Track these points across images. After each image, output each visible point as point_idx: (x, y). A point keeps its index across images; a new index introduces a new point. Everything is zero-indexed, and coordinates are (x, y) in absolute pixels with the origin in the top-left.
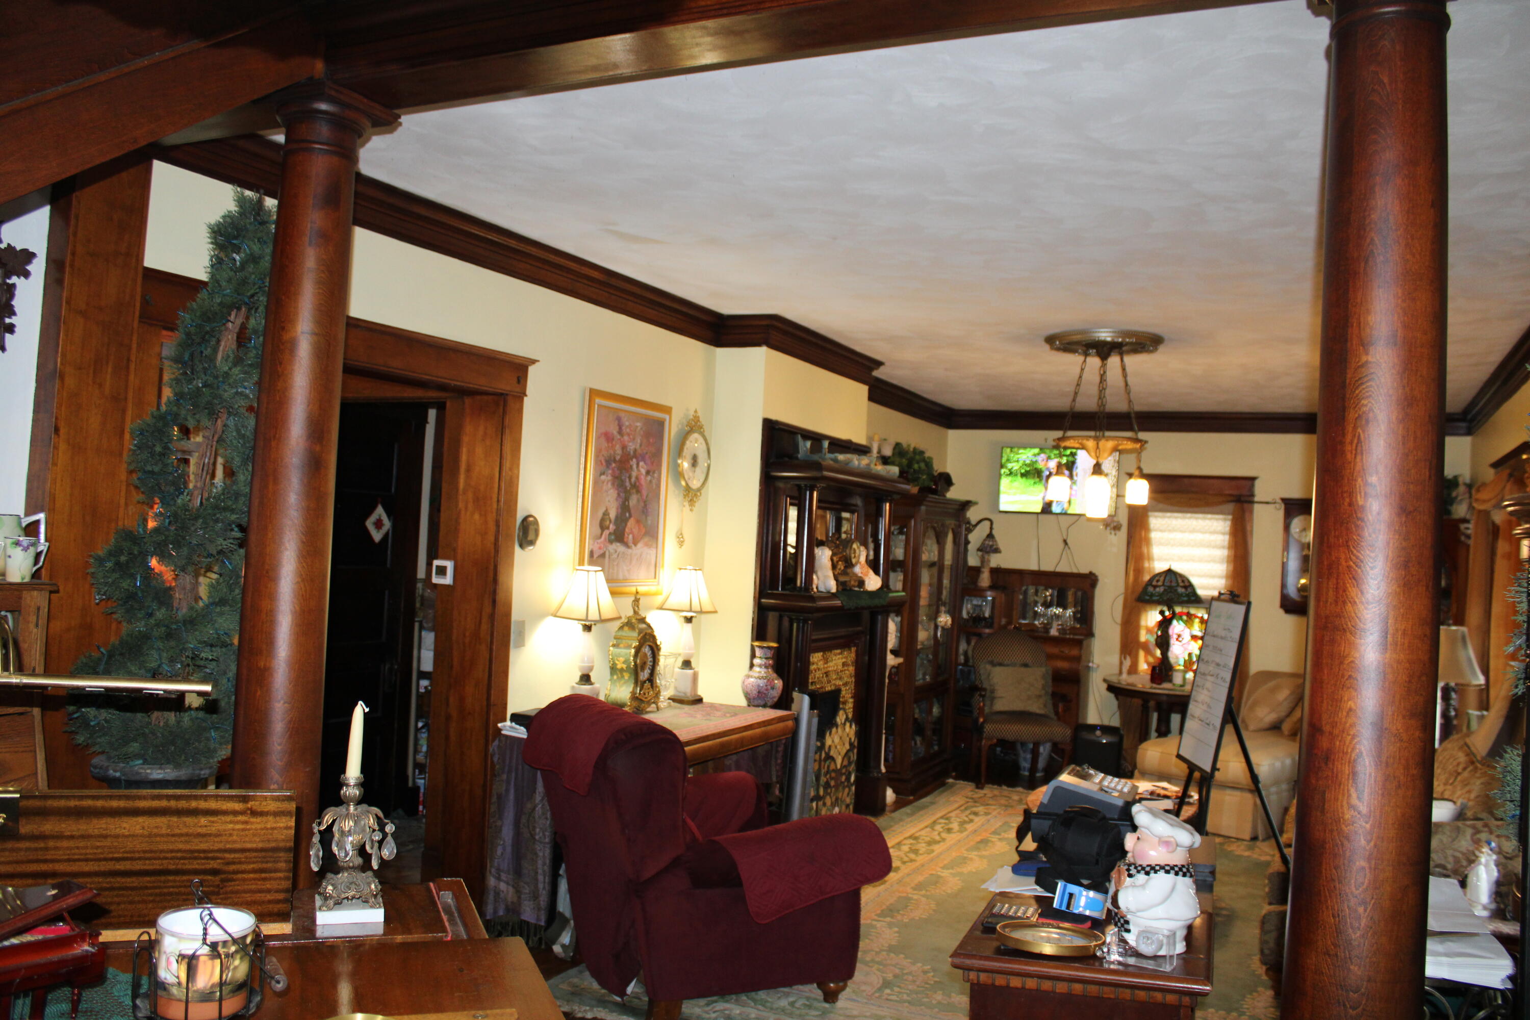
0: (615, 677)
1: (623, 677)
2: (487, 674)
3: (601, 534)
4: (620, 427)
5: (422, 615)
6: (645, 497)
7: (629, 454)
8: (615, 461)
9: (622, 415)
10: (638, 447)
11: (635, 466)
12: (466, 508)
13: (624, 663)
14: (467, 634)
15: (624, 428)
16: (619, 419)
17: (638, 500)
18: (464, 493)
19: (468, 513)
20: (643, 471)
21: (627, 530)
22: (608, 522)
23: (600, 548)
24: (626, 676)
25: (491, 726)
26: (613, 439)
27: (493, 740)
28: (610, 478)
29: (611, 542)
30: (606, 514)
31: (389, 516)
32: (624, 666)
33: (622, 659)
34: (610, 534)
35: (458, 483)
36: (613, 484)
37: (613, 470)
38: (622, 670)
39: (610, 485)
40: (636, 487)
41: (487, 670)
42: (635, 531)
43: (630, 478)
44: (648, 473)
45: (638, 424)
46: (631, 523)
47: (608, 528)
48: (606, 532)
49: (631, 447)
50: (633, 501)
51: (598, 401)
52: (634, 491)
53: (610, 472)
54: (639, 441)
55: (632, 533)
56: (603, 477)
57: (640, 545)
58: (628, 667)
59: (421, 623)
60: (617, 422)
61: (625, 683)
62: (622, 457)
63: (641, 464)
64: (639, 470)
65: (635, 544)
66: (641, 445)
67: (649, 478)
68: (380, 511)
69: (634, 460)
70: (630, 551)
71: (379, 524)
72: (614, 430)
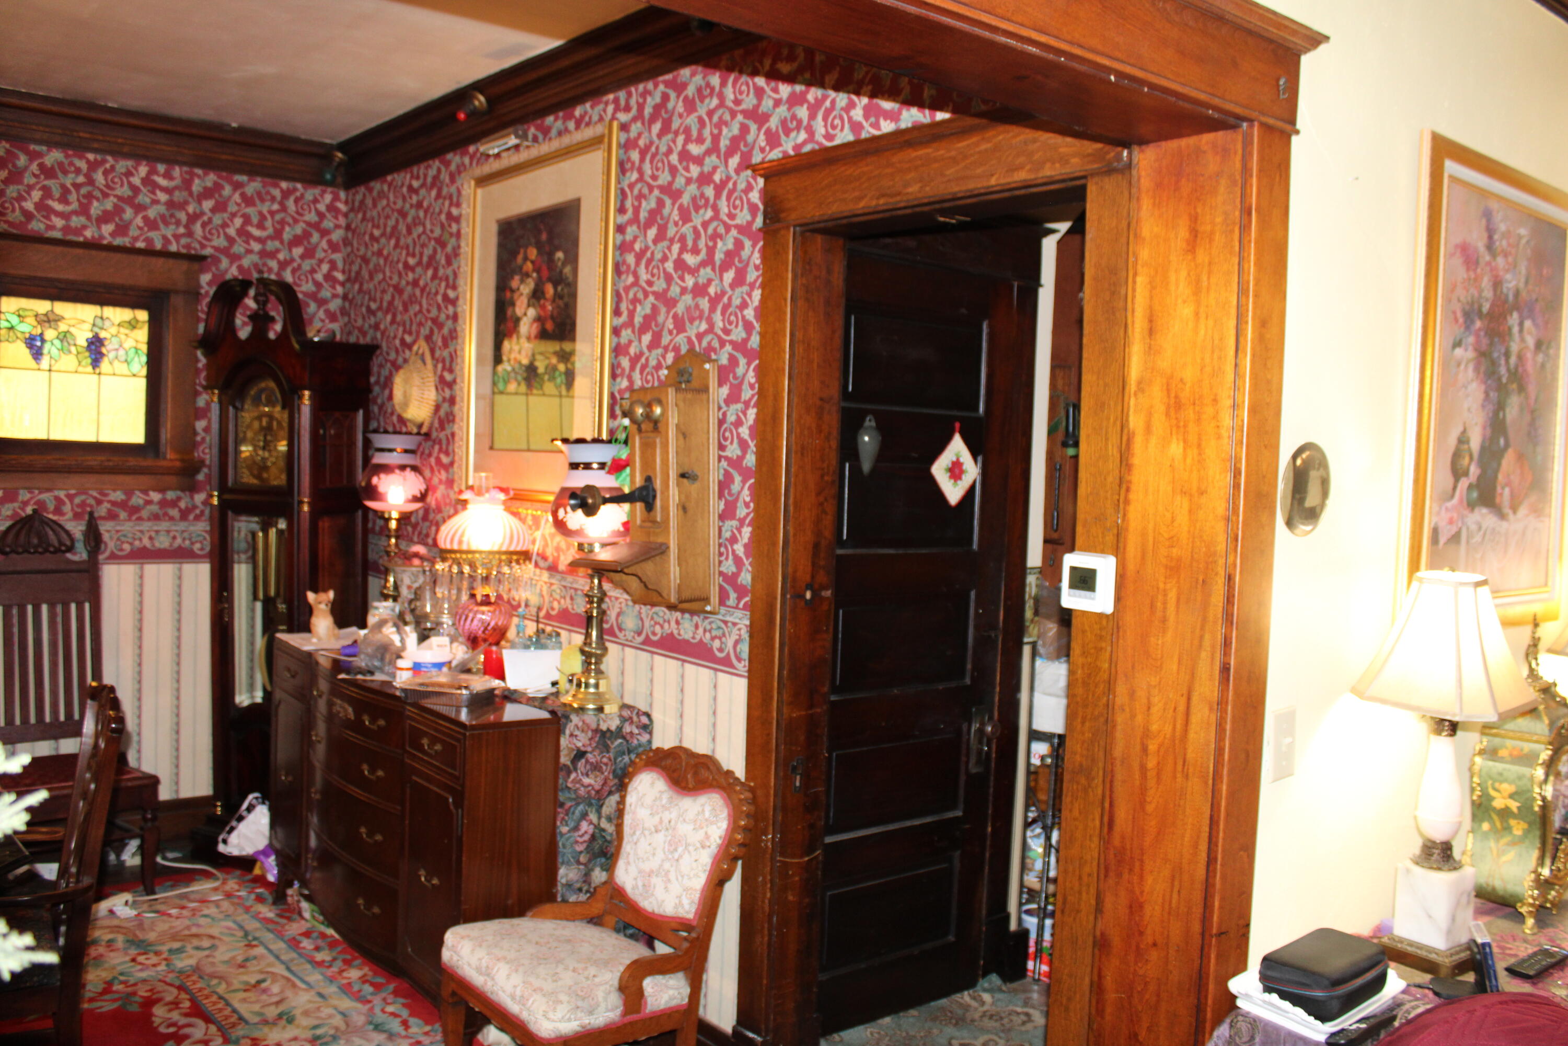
0: (1486, 826)
1: (1507, 829)
2: (1203, 856)
3: (1455, 488)
4: (1490, 232)
5: (1035, 632)
6: (1532, 401)
7: (1506, 301)
8: (1480, 314)
9: (1494, 205)
10: (1522, 285)
11: (1516, 329)
12: (1148, 429)
13: (1512, 796)
14: (1152, 747)
15: (1496, 237)
16: (1488, 215)
17: (1521, 409)
18: (1140, 389)
19: (1153, 440)
20: (1530, 341)
21: (1500, 477)
22: (1467, 460)
23: (1451, 522)
24: (1518, 827)
25: (1211, 986)
26: (1477, 263)
27: (1218, 1022)
28: (1471, 354)
29: (1471, 506)
30: (1463, 440)
31: (975, 456)
32: (1514, 805)
33: (1507, 788)
34: (1470, 487)
35: (1123, 365)
36: (1477, 369)
37: (1477, 336)
38: (1505, 813)
39: (1470, 372)
40: (1518, 378)
41: (1203, 847)
42: (1515, 479)
43: (1507, 355)
44: (1539, 345)
45: (1523, 231)
46: (1508, 461)
47: (1466, 474)
48: (1464, 483)
49: (1511, 282)
50: (1512, 411)
51: (1451, 167)
52: (1515, 386)
53: (1471, 339)
54: (1524, 271)
55: (1508, 484)
56: (1459, 352)
57: (1522, 511)
58: (1525, 808)
59: (1034, 645)
60: (1484, 221)
61: (1513, 844)
62: (1492, 305)
63: (1528, 324)
64: (1523, 340)
65: (1515, 509)
66: (1527, 283)
67: (1540, 358)
68: (957, 448)
69: (1515, 315)
70: (1504, 524)
71: (956, 471)
72: (1478, 241)
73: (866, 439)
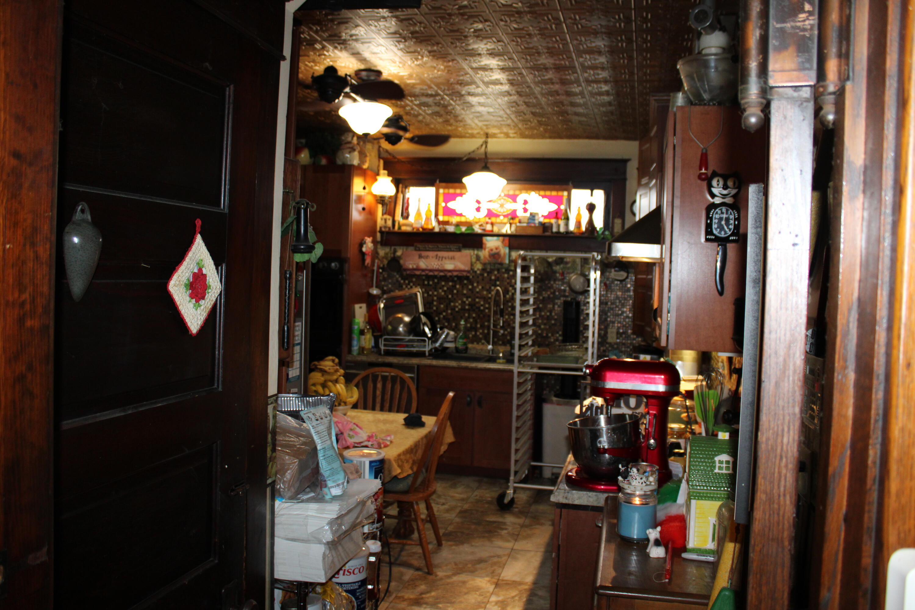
68: (199, 254)
71: (197, 286)
73: (76, 240)
